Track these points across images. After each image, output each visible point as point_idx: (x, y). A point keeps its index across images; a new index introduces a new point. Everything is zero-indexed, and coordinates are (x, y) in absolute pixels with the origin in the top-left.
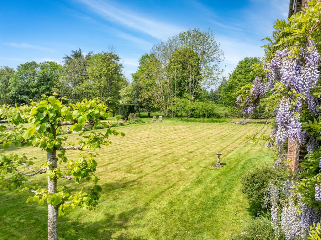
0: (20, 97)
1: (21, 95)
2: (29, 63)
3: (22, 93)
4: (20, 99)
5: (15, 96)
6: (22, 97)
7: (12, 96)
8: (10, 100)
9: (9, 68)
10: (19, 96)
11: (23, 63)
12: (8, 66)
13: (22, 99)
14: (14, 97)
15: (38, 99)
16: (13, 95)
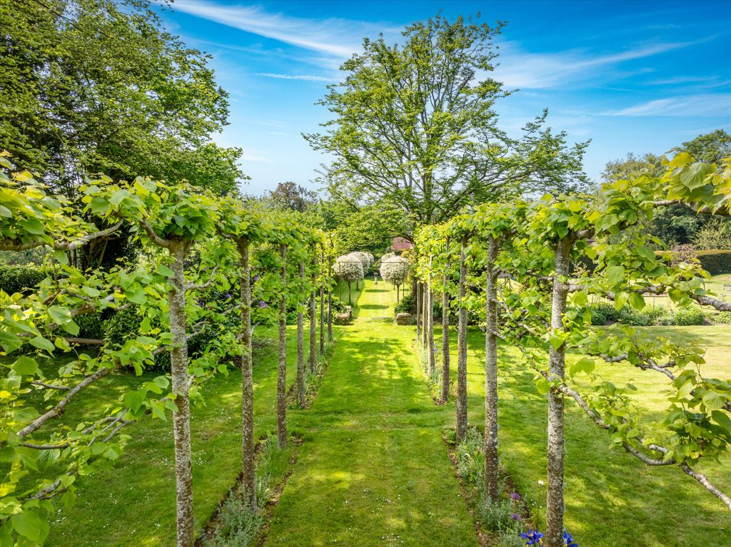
0: (676, 220)
1: (678, 214)
2: (707, 137)
3: (680, 210)
4: (674, 224)
5: (663, 218)
6: (681, 219)
7: (658, 219)
8: (652, 227)
9: (653, 156)
10: (673, 218)
11: (690, 140)
12: (653, 154)
13: (680, 224)
14: (662, 220)
15: (721, 224)
16: (660, 215)
